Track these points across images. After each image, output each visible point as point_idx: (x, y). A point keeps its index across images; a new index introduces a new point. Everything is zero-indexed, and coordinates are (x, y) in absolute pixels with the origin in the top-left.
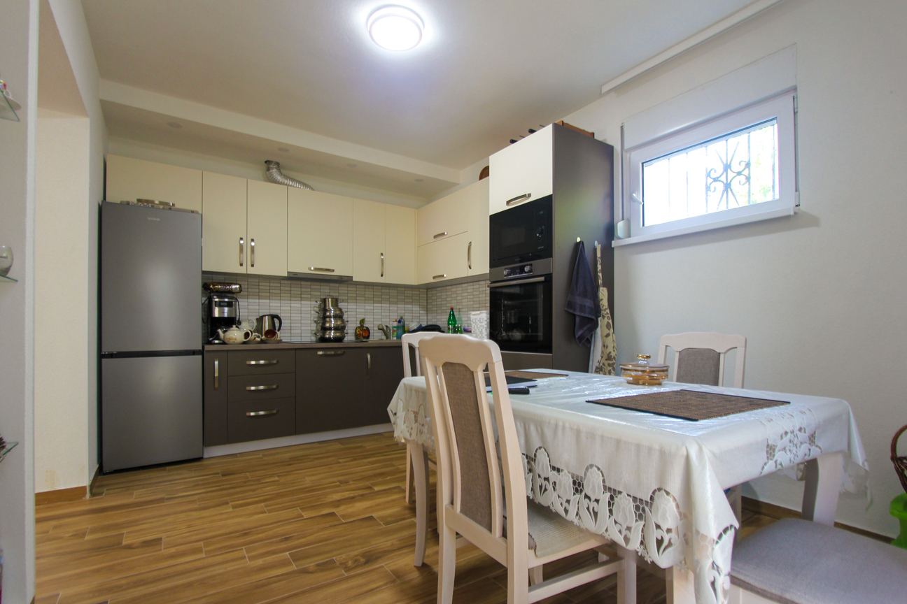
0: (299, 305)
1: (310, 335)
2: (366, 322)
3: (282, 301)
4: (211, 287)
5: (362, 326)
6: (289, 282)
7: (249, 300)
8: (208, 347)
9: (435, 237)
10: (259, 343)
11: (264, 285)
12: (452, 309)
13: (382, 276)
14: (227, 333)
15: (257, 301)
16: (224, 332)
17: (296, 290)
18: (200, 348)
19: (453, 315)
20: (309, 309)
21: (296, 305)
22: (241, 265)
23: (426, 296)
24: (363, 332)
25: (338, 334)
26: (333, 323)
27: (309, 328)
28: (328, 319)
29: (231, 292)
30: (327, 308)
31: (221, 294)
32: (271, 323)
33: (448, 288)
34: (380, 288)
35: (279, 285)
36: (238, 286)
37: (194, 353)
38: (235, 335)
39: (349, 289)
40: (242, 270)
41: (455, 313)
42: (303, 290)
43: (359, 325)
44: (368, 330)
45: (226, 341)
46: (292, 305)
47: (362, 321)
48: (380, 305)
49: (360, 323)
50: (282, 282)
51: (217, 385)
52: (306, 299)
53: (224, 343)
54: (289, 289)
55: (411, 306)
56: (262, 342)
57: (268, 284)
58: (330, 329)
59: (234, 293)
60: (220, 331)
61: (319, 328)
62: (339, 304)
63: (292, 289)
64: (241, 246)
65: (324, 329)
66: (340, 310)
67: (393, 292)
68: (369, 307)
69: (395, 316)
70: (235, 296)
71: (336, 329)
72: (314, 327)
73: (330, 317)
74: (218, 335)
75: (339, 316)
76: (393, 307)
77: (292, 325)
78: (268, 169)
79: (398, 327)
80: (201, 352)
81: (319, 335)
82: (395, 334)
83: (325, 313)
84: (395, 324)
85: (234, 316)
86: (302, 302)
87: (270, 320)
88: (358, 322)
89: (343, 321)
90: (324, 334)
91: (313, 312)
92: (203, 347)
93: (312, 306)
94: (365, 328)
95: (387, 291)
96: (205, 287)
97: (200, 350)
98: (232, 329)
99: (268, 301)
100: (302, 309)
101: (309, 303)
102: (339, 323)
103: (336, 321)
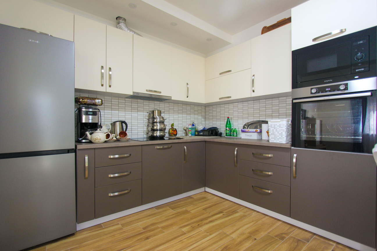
0: (137, 115)
1: (143, 134)
2: (174, 126)
3: (126, 112)
4: (81, 100)
5: (172, 128)
6: (130, 100)
7: (105, 111)
8: (80, 147)
9: (220, 74)
10: (115, 141)
11: (115, 101)
12: (228, 118)
13: (187, 97)
14: (93, 135)
15: (110, 111)
16: (91, 134)
17: (135, 105)
18: (74, 147)
19: (229, 121)
20: (143, 117)
21: (135, 114)
22: (102, 85)
23: (204, 110)
24: (174, 132)
25: (162, 134)
26: (158, 126)
27: (143, 130)
28: (155, 124)
29: (95, 105)
30: (155, 117)
31: (88, 106)
32: (121, 126)
33: (221, 105)
34: (182, 105)
35: (124, 101)
36: (100, 100)
37: (69, 151)
38: (99, 136)
39: (165, 105)
40: (102, 89)
41: (230, 120)
42: (139, 105)
43: (171, 127)
44: (176, 130)
45: (93, 141)
46: (132, 115)
47: (172, 125)
48: (182, 115)
49: (171, 126)
50: (126, 99)
51: (87, 176)
52: (141, 111)
53: (91, 142)
54: (131, 104)
55: (197, 116)
56: (118, 140)
57: (117, 101)
58: (157, 130)
59: (97, 105)
60: (88, 133)
61: (150, 129)
62: (162, 114)
63: (133, 104)
64: (102, 74)
65: (153, 130)
66: (163, 118)
67: (188, 108)
68: (176, 116)
69: (190, 122)
70: (98, 107)
71: (161, 130)
72: (145, 129)
73: (157, 122)
74: (87, 136)
75: (162, 122)
76: (188, 117)
77: (133, 127)
78: (119, 23)
79: (192, 128)
80: (75, 151)
81: (150, 134)
82: (190, 132)
83: (153, 120)
84: (190, 127)
85: (97, 122)
86: (139, 113)
87: (120, 125)
88: (170, 126)
89: (164, 125)
90: (153, 133)
91: (145, 119)
92: (76, 146)
93: (144, 115)
94: (174, 129)
95: (186, 107)
96: (77, 101)
97: (73, 149)
98: (96, 131)
99: (117, 112)
100: (139, 117)
101: (142, 113)
102: (162, 126)
103: (160, 125)
